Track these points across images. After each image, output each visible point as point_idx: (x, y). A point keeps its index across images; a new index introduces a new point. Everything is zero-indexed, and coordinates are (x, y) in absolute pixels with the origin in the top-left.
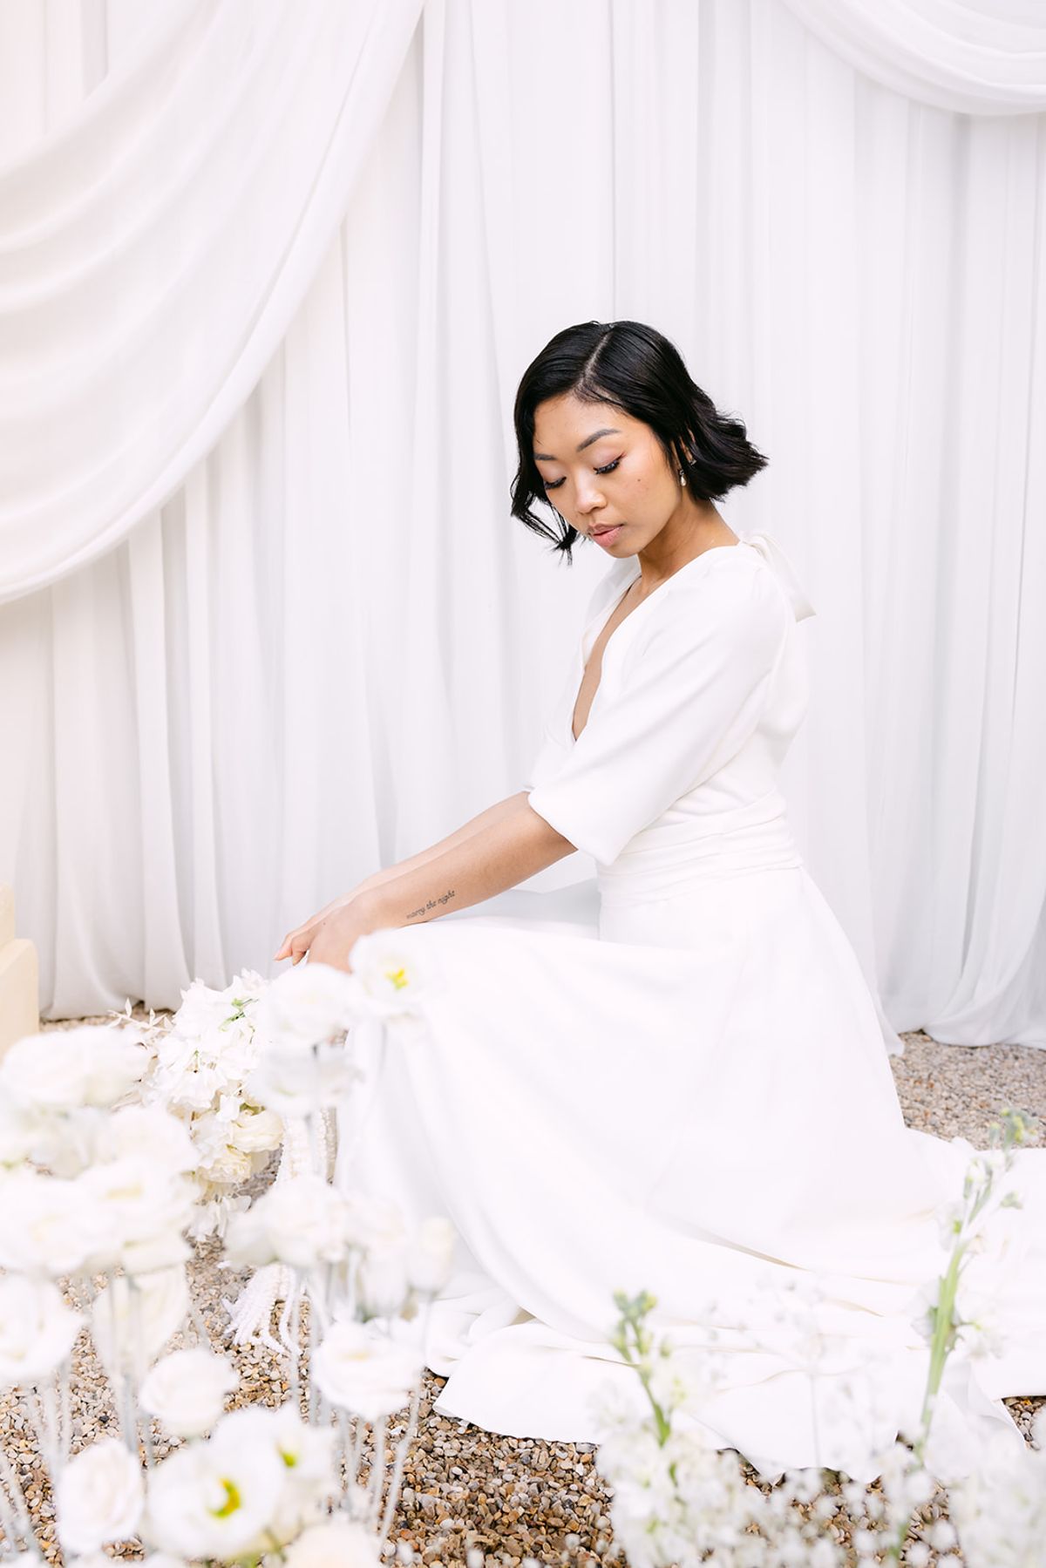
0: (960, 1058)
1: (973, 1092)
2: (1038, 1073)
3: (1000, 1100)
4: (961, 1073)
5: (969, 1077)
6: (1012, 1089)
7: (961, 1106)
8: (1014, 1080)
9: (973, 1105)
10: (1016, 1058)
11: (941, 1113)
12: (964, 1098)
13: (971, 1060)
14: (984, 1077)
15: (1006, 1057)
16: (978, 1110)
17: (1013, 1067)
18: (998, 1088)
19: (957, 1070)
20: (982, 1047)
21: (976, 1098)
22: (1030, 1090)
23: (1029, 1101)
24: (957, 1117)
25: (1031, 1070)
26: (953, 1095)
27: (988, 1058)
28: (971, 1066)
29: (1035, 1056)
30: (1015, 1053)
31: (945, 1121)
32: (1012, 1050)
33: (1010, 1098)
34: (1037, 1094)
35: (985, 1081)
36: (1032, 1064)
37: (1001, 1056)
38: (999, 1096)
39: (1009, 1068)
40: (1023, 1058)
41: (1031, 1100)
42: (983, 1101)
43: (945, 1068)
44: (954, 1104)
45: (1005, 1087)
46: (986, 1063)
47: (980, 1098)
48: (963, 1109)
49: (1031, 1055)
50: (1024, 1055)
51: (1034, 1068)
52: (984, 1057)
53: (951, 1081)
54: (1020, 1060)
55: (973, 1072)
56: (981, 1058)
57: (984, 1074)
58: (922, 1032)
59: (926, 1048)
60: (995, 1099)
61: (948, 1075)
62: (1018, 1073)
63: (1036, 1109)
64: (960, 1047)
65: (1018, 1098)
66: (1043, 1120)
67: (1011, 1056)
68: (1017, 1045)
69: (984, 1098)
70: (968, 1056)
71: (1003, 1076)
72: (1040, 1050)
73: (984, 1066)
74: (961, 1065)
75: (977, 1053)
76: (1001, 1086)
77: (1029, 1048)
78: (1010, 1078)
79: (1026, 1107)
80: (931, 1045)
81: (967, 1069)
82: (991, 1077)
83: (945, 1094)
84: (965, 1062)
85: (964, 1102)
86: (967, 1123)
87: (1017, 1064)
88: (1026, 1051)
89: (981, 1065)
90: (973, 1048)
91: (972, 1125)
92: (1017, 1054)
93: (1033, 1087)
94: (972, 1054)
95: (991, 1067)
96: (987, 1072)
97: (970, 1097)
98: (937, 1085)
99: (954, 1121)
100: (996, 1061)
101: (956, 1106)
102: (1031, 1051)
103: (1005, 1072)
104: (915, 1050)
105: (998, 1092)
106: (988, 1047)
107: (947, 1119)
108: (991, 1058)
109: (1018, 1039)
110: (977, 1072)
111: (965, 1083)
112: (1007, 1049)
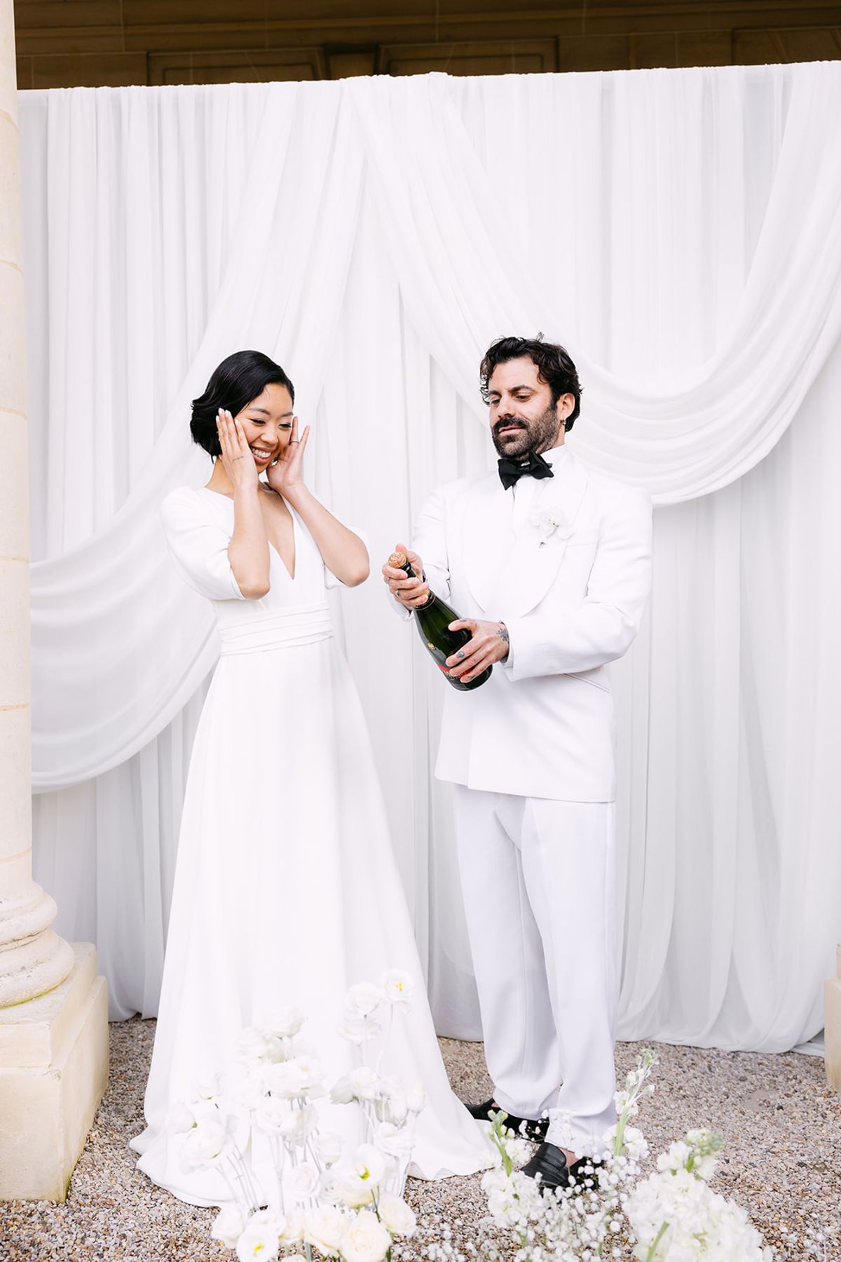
0: (620, 1048)
1: (629, 1067)
2: (666, 1057)
7: (622, 1074)
12: (623, 1070)
13: (626, 1050)
19: (618, 1055)
20: (633, 1042)
22: (661, 1066)
28: (627, 1052)
32: (650, 1044)
34: (665, 1068)
37: (644, 1047)
40: (657, 1048)
51: (663, 1054)
55: (628, 1056)
56: (633, 1048)
64: (620, 1042)
66: (669, 1082)
67: (650, 1047)
68: (653, 1042)
70: (625, 1047)
72: (667, 1044)
73: (634, 1053)
74: (621, 1052)
75: (630, 1045)
77: (660, 1043)
85: (623, 1072)
92: (655, 1047)
93: (663, 1065)
106: (636, 1042)
108: (639, 1048)
109: (655, 1038)
110: (630, 1055)
111: (623, 1062)
112: (647, 1043)
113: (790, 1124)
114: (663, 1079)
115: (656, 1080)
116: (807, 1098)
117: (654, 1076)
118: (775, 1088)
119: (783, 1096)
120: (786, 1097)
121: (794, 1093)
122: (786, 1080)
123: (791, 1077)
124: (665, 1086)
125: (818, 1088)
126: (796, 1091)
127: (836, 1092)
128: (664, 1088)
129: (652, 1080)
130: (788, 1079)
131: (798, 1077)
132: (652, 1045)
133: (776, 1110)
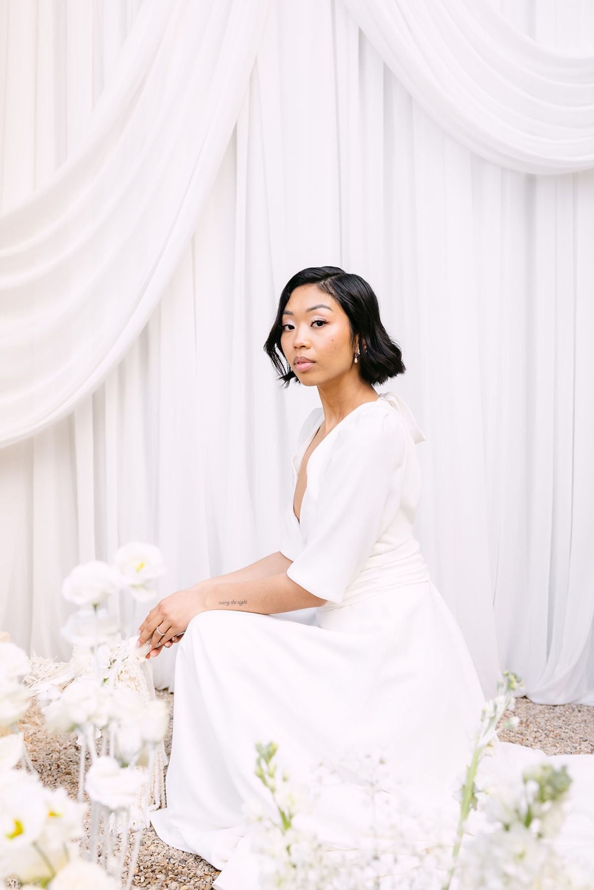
0: (547, 711)
1: (552, 729)
3: (567, 732)
4: (546, 719)
5: (551, 721)
6: (575, 727)
7: (544, 736)
8: (577, 723)
9: (551, 735)
10: (580, 711)
11: (531, 739)
12: (546, 732)
13: (554, 713)
14: (560, 721)
15: (574, 710)
16: (553, 738)
17: (577, 716)
18: (566, 727)
19: (544, 717)
20: (560, 706)
21: (553, 731)
22: (586, 728)
23: (584, 733)
24: (541, 741)
25: (588, 718)
26: (539, 730)
27: (563, 711)
28: (552, 715)
29: (591, 711)
30: (579, 708)
31: (533, 744)
32: (577, 707)
33: (573, 732)
34: (589, 730)
35: (560, 723)
36: (589, 715)
37: (571, 710)
38: (567, 730)
39: (574, 717)
40: (583, 711)
41: (586, 733)
42: (556, 734)
43: (536, 716)
44: (540, 735)
45: (570, 726)
46: (562, 714)
47: (556, 732)
48: (545, 738)
49: (588, 710)
50: (585, 710)
51: (589, 717)
52: (561, 711)
53: (540, 723)
54: (582, 712)
55: (553, 718)
56: (559, 711)
57: (560, 719)
58: (525, 697)
59: (528, 706)
60: (564, 732)
61: (538, 720)
62: (580, 719)
63: (588, 738)
64: (547, 705)
65: (578, 732)
66: (591, 743)
67: (576, 710)
68: (581, 705)
69: (558, 732)
70: (551, 710)
71: (571, 721)
73: (559, 715)
74: (547, 715)
75: (557, 709)
76: (568, 725)
77: (588, 706)
78: (574, 722)
79: (582, 736)
80: (531, 705)
81: (550, 717)
82: (564, 721)
83: (535, 730)
84: (549, 714)
85: (546, 734)
86: (545, 744)
87: (580, 714)
88: (586, 708)
89: (558, 714)
90: (555, 706)
91: (549, 745)
92: (581, 709)
93: (588, 727)
94: (554, 709)
95: (564, 716)
96: (561, 719)
97: (550, 732)
98: (531, 725)
99: (539, 744)
100: (567, 713)
101: (541, 736)
102: (589, 708)
103: (572, 718)
104: (521, 707)
105: (566, 728)
106: (563, 705)
107: (535, 742)
108: (565, 711)
109: (582, 701)
110: (556, 718)
111: (548, 724)
112: (574, 707)
114: (586, 741)
115: (579, 741)
117: (577, 737)
124: (587, 748)
128: (586, 749)
129: (574, 741)
132: (580, 708)
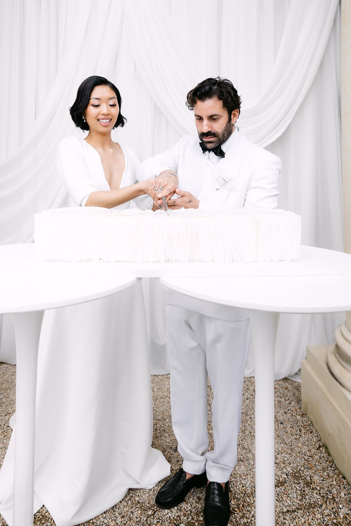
113: (285, 437)
116: (293, 415)
118: (280, 406)
119: (283, 413)
120: (284, 414)
121: (288, 411)
122: (285, 400)
123: (287, 399)
125: (298, 410)
126: (289, 410)
127: (306, 414)
130: (286, 400)
131: (290, 399)
133: (280, 424)
